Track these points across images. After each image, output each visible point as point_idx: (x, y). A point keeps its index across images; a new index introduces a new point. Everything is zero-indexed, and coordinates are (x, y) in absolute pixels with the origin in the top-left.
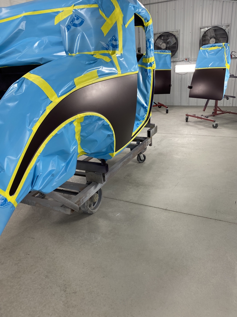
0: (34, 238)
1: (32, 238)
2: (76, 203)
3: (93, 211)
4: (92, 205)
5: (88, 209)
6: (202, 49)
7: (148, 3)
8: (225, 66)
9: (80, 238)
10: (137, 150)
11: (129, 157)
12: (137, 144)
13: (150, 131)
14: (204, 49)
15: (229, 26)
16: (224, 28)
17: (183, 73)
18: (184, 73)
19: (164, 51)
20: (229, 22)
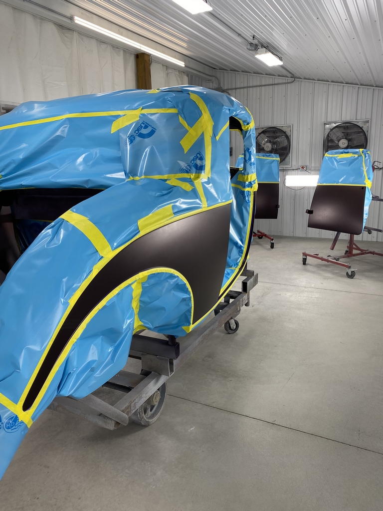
0: (48, 467)
1: (45, 466)
2: (123, 411)
3: (150, 421)
4: (149, 410)
5: (143, 418)
6: (328, 155)
7: (246, 85)
8: (365, 184)
9: (127, 470)
10: (224, 316)
11: (212, 327)
12: (225, 304)
13: (246, 283)
14: (331, 156)
15: (368, 122)
16: (360, 125)
17: (297, 187)
18: (300, 187)
19: (269, 154)
20: (369, 117)
